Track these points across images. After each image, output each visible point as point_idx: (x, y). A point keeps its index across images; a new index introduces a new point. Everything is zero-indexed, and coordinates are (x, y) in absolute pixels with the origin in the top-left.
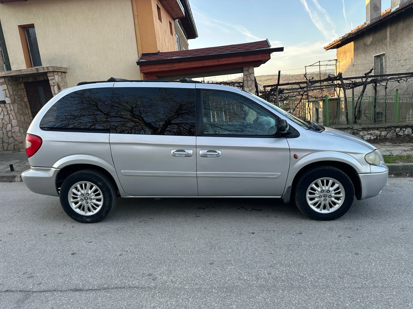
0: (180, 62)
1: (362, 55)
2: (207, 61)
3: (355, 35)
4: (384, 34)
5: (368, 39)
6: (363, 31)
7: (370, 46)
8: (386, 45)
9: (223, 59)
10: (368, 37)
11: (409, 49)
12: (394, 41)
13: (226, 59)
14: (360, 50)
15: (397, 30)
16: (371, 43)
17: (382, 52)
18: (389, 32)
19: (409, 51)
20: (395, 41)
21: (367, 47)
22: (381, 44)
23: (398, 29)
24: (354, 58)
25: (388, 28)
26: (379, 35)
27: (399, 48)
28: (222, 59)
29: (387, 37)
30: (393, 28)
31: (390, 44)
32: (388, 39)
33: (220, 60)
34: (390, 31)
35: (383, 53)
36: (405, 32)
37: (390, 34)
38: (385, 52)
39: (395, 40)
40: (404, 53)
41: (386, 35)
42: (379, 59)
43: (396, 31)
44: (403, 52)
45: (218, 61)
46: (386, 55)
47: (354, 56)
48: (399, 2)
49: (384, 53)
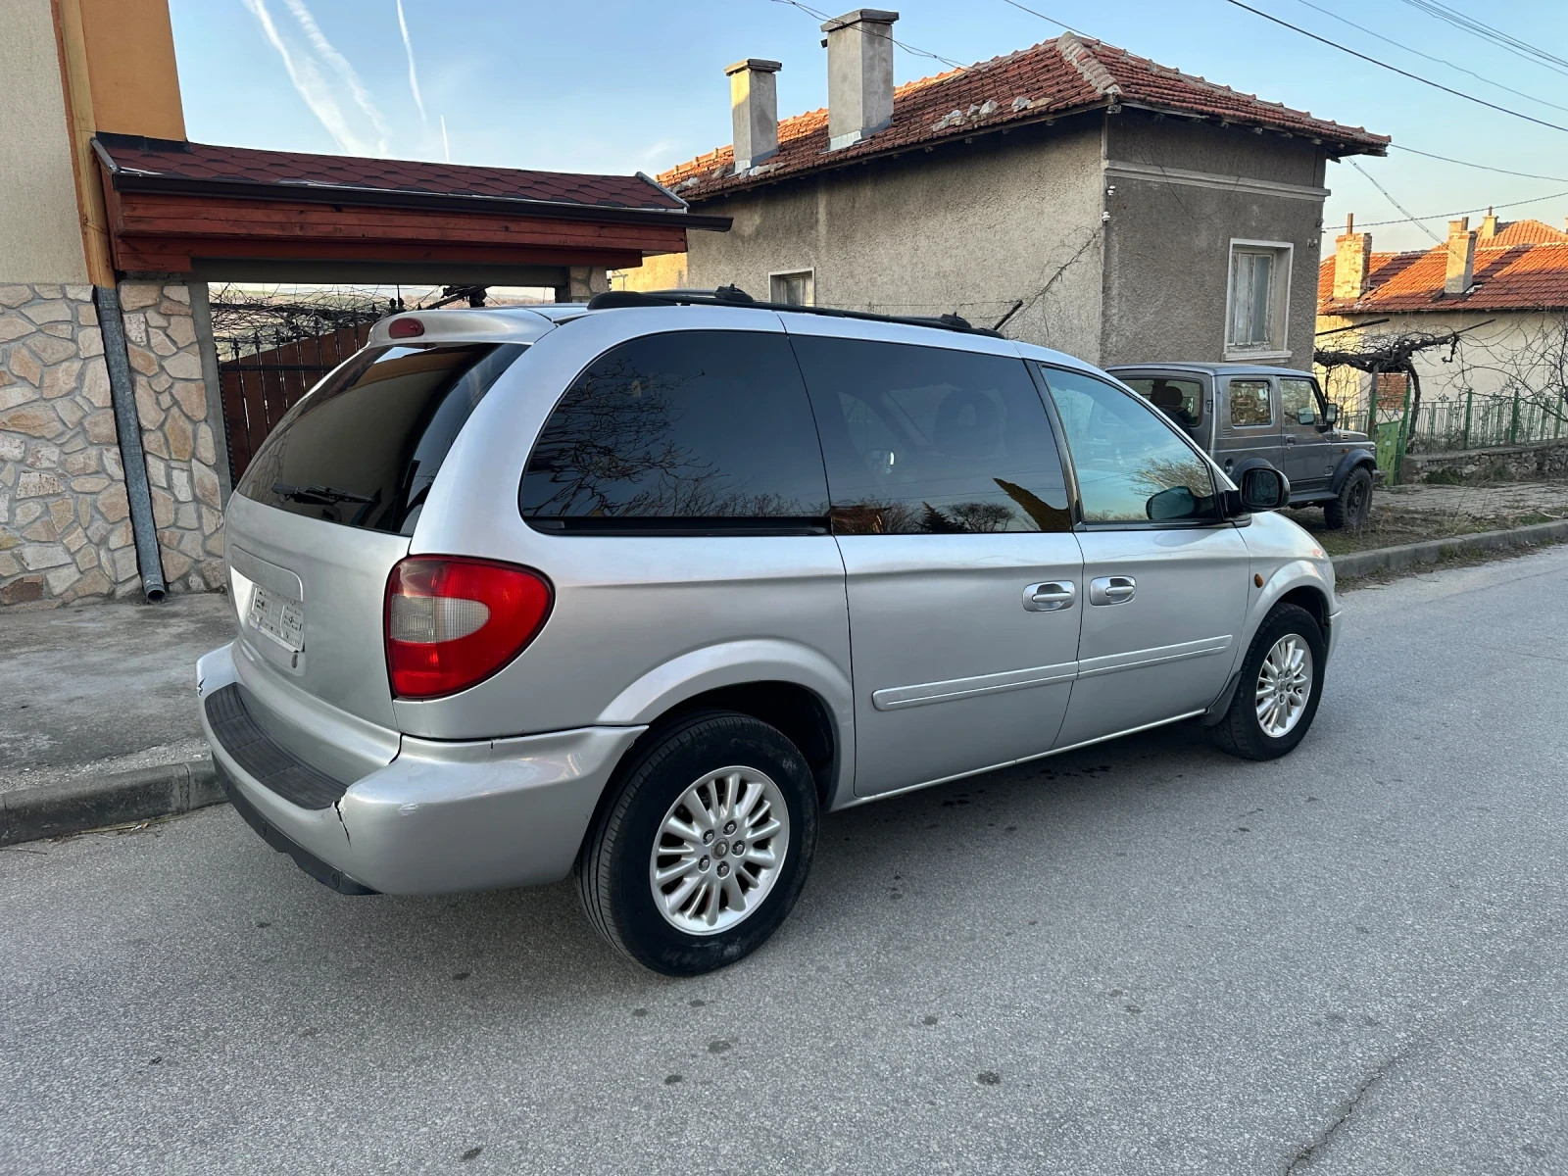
0: (338, 209)
1: (722, 267)
2: (461, 222)
3: (706, 196)
4: (808, 211)
5: (745, 216)
6: (743, 188)
7: (752, 243)
8: (816, 248)
9: (525, 226)
10: (745, 211)
11: (896, 268)
12: (844, 236)
13: (536, 227)
14: (714, 247)
15: (853, 207)
16: (758, 232)
17: (799, 267)
18: (826, 206)
19: (896, 276)
20: (847, 239)
21: (743, 243)
22: (795, 239)
23: (857, 205)
24: (689, 271)
25: (820, 196)
26: (786, 212)
27: (861, 261)
28: (523, 224)
29: (817, 221)
30: (841, 199)
31: (829, 244)
32: (822, 228)
33: (513, 226)
34: (829, 204)
35: (803, 270)
36: (880, 217)
37: (830, 213)
38: (812, 269)
39: (846, 237)
40: (879, 279)
41: (814, 214)
42: (783, 286)
43: (848, 210)
44: (875, 275)
45: (507, 229)
46: (817, 274)
47: (689, 266)
48: (860, 124)
49: (808, 270)
